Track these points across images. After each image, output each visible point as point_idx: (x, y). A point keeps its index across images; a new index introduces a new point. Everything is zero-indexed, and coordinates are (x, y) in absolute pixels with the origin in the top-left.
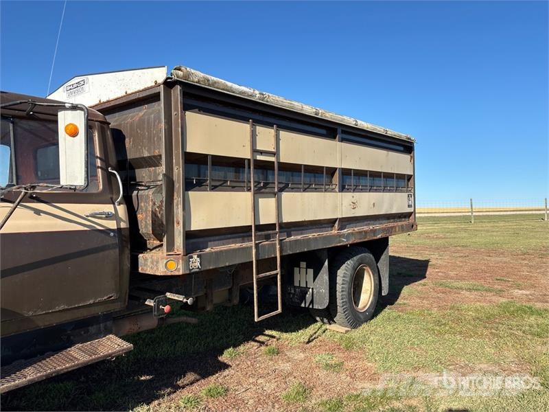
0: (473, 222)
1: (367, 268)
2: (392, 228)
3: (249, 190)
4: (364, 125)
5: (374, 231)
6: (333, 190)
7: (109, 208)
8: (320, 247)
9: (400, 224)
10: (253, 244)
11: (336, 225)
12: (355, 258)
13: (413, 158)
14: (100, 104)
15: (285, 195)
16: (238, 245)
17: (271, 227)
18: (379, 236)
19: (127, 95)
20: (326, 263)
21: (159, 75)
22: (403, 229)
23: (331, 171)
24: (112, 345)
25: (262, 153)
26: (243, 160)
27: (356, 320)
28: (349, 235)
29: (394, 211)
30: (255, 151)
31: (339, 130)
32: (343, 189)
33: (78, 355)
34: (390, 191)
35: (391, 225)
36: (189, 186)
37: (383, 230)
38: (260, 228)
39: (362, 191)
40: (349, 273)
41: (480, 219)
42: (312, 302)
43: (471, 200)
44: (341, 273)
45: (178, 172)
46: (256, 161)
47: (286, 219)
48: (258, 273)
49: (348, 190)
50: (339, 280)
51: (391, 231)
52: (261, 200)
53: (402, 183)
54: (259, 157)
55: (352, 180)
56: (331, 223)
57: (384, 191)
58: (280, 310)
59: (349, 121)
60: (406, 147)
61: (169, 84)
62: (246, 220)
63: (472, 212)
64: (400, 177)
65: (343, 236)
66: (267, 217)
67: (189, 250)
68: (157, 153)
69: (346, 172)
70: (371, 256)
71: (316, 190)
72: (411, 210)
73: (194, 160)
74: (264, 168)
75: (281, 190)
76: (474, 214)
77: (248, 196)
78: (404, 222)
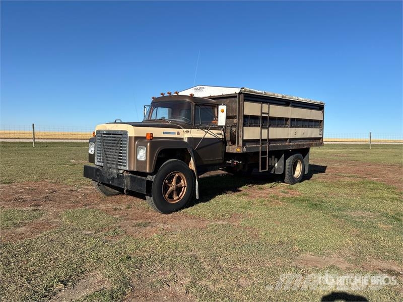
0: (370, 148)
1: (299, 160)
2: (311, 144)
3: (259, 126)
4: (301, 99)
5: (303, 145)
6: (287, 127)
7: (220, 132)
8: (282, 149)
9: (315, 142)
10: (260, 146)
11: (288, 141)
12: (295, 155)
13: (323, 112)
14: (210, 96)
15: (270, 128)
16: (255, 146)
17: (265, 140)
18: (305, 147)
19: (223, 95)
20: (283, 156)
21: (238, 91)
22: (316, 145)
23: (287, 119)
24: (220, 172)
25: (264, 113)
26: (258, 116)
27: (294, 181)
28: (292, 146)
29: (313, 137)
30: (262, 113)
31: (291, 102)
32: (291, 127)
33: (213, 173)
34: (311, 127)
35: (311, 143)
36: (244, 125)
37: (307, 145)
38: (263, 140)
39: (299, 127)
40: (292, 161)
41: (376, 146)
42: (275, 172)
43: (370, 133)
44: (288, 161)
45: (241, 121)
46: (262, 117)
47: (270, 138)
48: (261, 156)
49: (293, 127)
50: (287, 164)
51: (311, 145)
52: (263, 130)
53: (317, 124)
54: (263, 115)
55: (295, 123)
56: (286, 140)
57: (308, 127)
58: (267, 170)
59: (295, 98)
60: (320, 107)
61: (240, 93)
62: (258, 137)
63: (370, 142)
64: (316, 121)
65: (290, 145)
66: (265, 137)
67: (244, 145)
68: (235, 115)
69: (293, 119)
70: (301, 155)
71: (281, 127)
72: (321, 136)
73: (246, 117)
74: (264, 118)
75: (269, 127)
76: (372, 143)
77: (259, 129)
78: (318, 142)
